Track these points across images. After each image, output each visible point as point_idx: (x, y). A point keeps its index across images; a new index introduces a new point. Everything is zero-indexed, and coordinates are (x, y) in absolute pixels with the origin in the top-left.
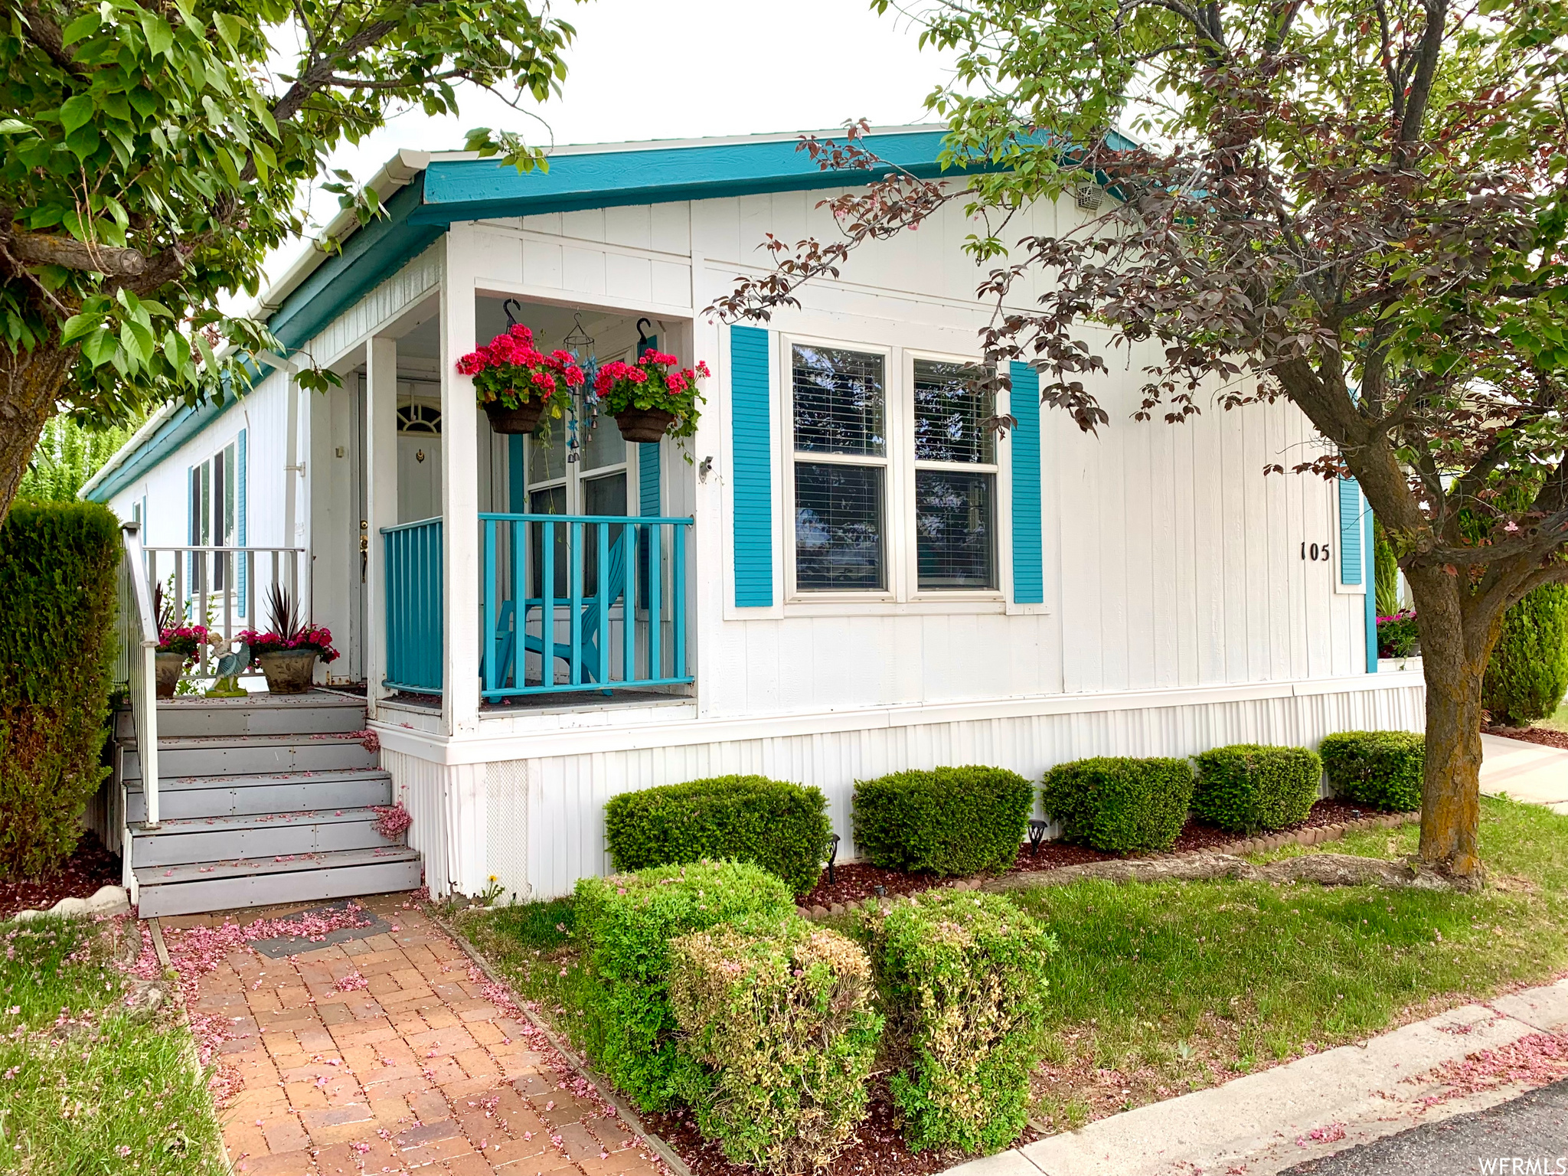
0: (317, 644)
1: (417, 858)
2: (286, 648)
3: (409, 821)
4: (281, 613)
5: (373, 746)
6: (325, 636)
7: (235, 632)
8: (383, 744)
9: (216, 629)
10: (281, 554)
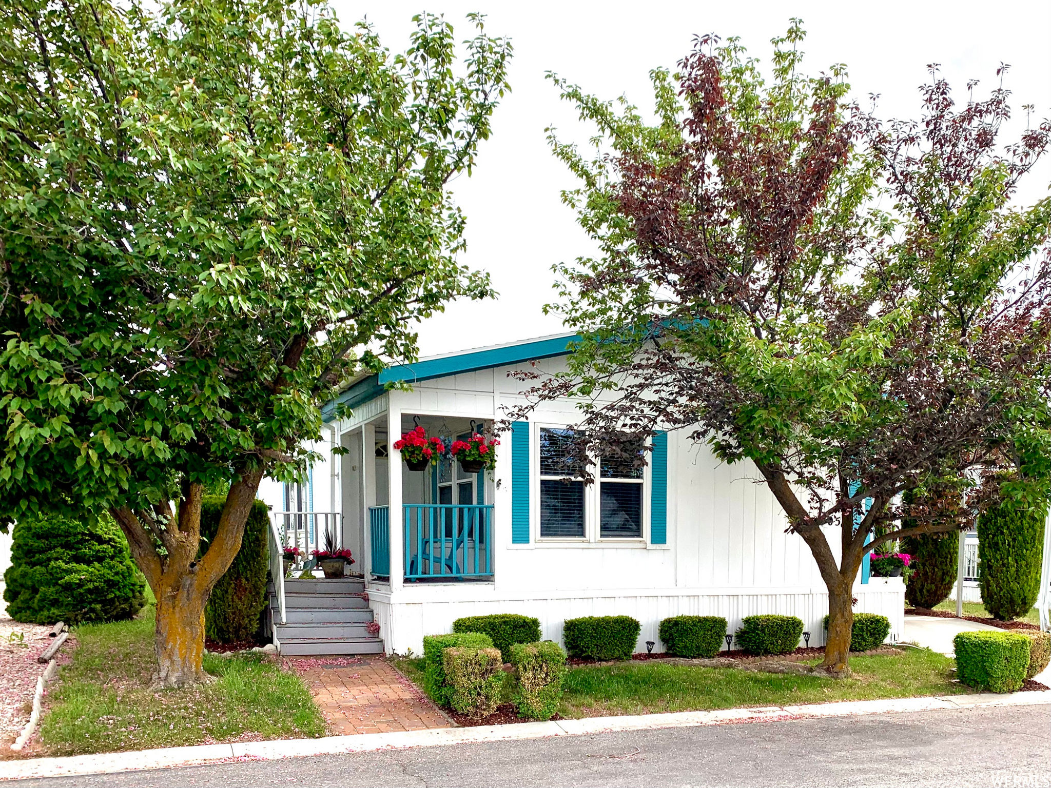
0: (345, 557)
1: (382, 641)
2: (332, 558)
3: (379, 627)
4: (329, 543)
5: (366, 599)
6: (348, 553)
7: (310, 551)
8: (370, 598)
9: (302, 549)
10: (329, 516)
